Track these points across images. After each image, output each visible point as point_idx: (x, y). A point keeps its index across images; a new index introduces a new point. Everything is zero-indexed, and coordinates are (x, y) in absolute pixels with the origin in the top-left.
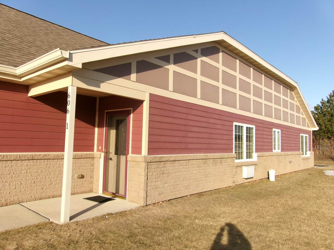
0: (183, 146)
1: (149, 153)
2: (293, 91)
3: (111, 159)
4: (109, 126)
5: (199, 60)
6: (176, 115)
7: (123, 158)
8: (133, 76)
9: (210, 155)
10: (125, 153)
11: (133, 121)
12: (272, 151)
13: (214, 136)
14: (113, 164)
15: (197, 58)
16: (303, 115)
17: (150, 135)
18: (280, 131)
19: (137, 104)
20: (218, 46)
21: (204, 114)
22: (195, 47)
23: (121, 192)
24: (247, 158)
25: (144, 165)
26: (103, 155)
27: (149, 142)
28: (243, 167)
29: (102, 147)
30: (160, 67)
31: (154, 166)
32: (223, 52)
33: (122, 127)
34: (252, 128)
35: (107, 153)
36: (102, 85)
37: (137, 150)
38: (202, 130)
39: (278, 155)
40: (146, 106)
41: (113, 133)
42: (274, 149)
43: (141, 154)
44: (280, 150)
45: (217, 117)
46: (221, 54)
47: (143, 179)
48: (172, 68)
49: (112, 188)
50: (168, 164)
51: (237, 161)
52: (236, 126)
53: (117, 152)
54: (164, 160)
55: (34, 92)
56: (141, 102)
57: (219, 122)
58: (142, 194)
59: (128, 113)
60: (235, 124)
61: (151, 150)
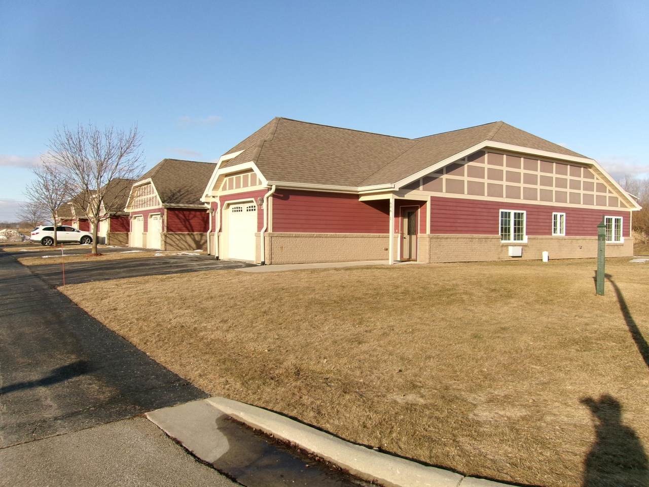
0: (454, 229)
1: (431, 233)
2: (590, 168)
3: (405, 238)
4: (403, 216)
5: (466, 166)
6: (448, 208)
7: (414, 237)
8: (421, 188)
9: (475, 235)
10: (415, 233)
11: (420, 213)
12: (551, 234)
13: (480, 221)
14: (406, 241)
15: (464, 165)
16: (612, 193)
17: (432, 217)
18: (564, 214)
19: (423, 203)
20: (484, 150)
21: (471, 205)
22: (463, 159)
23: (413, 257)
24: (515, 239)
25: (428, 239)
26: (399, 235)
27: (431, 221)
28: (509, 247)
29: (398, 230)
30: (437, 178)
31: (434, 240)
32: (488, 152)
33: (412, 217)
34: (522, 214)
35: (402, 234)
36: (405, 196)
37: (423, 231)
38: (469, 217)
39: (558, 239)
40: (428, 205)
41: (406, 221)
42: (554, 233)
43: (426, 233)
44: (563, 234)
45: (482, 206)
46: (486, 156)
47: (428, 247)
48: (445, 177)
49: (406, 256)
50: (443, 240)
51: (503, 242)
52: (502, 213)
53: (409, 233)
54: (440, 237)
55: (362, 199)
56: (426, 202)
57: (484, 210)
58: (428, 256)
59: (417, 208)
60: (501, 210)
61: (432, 231)
